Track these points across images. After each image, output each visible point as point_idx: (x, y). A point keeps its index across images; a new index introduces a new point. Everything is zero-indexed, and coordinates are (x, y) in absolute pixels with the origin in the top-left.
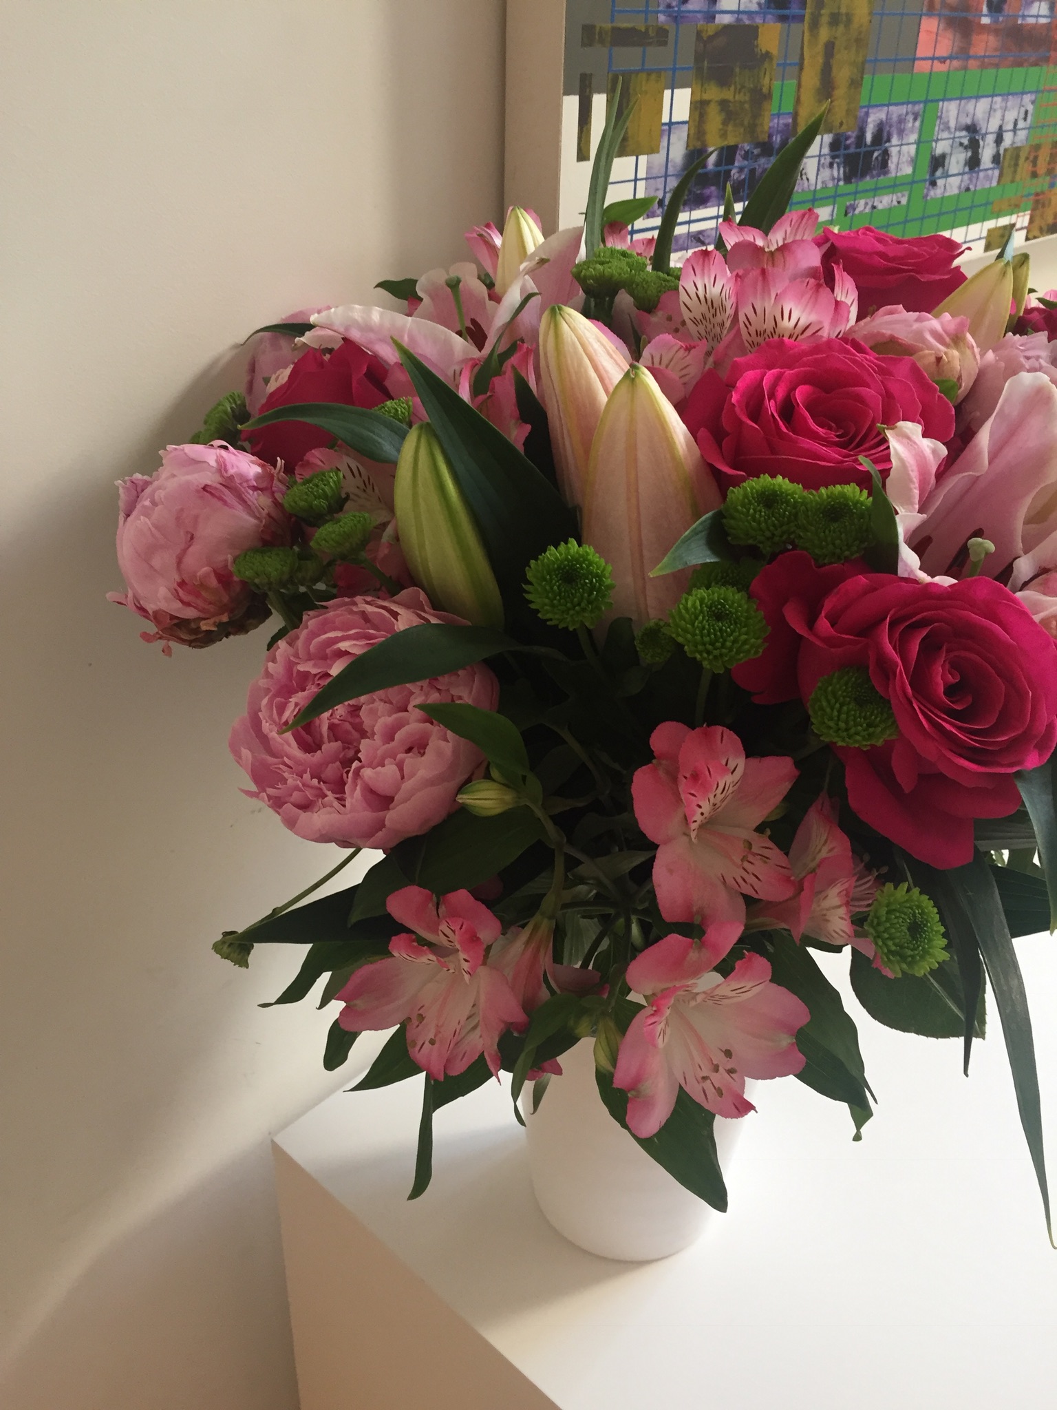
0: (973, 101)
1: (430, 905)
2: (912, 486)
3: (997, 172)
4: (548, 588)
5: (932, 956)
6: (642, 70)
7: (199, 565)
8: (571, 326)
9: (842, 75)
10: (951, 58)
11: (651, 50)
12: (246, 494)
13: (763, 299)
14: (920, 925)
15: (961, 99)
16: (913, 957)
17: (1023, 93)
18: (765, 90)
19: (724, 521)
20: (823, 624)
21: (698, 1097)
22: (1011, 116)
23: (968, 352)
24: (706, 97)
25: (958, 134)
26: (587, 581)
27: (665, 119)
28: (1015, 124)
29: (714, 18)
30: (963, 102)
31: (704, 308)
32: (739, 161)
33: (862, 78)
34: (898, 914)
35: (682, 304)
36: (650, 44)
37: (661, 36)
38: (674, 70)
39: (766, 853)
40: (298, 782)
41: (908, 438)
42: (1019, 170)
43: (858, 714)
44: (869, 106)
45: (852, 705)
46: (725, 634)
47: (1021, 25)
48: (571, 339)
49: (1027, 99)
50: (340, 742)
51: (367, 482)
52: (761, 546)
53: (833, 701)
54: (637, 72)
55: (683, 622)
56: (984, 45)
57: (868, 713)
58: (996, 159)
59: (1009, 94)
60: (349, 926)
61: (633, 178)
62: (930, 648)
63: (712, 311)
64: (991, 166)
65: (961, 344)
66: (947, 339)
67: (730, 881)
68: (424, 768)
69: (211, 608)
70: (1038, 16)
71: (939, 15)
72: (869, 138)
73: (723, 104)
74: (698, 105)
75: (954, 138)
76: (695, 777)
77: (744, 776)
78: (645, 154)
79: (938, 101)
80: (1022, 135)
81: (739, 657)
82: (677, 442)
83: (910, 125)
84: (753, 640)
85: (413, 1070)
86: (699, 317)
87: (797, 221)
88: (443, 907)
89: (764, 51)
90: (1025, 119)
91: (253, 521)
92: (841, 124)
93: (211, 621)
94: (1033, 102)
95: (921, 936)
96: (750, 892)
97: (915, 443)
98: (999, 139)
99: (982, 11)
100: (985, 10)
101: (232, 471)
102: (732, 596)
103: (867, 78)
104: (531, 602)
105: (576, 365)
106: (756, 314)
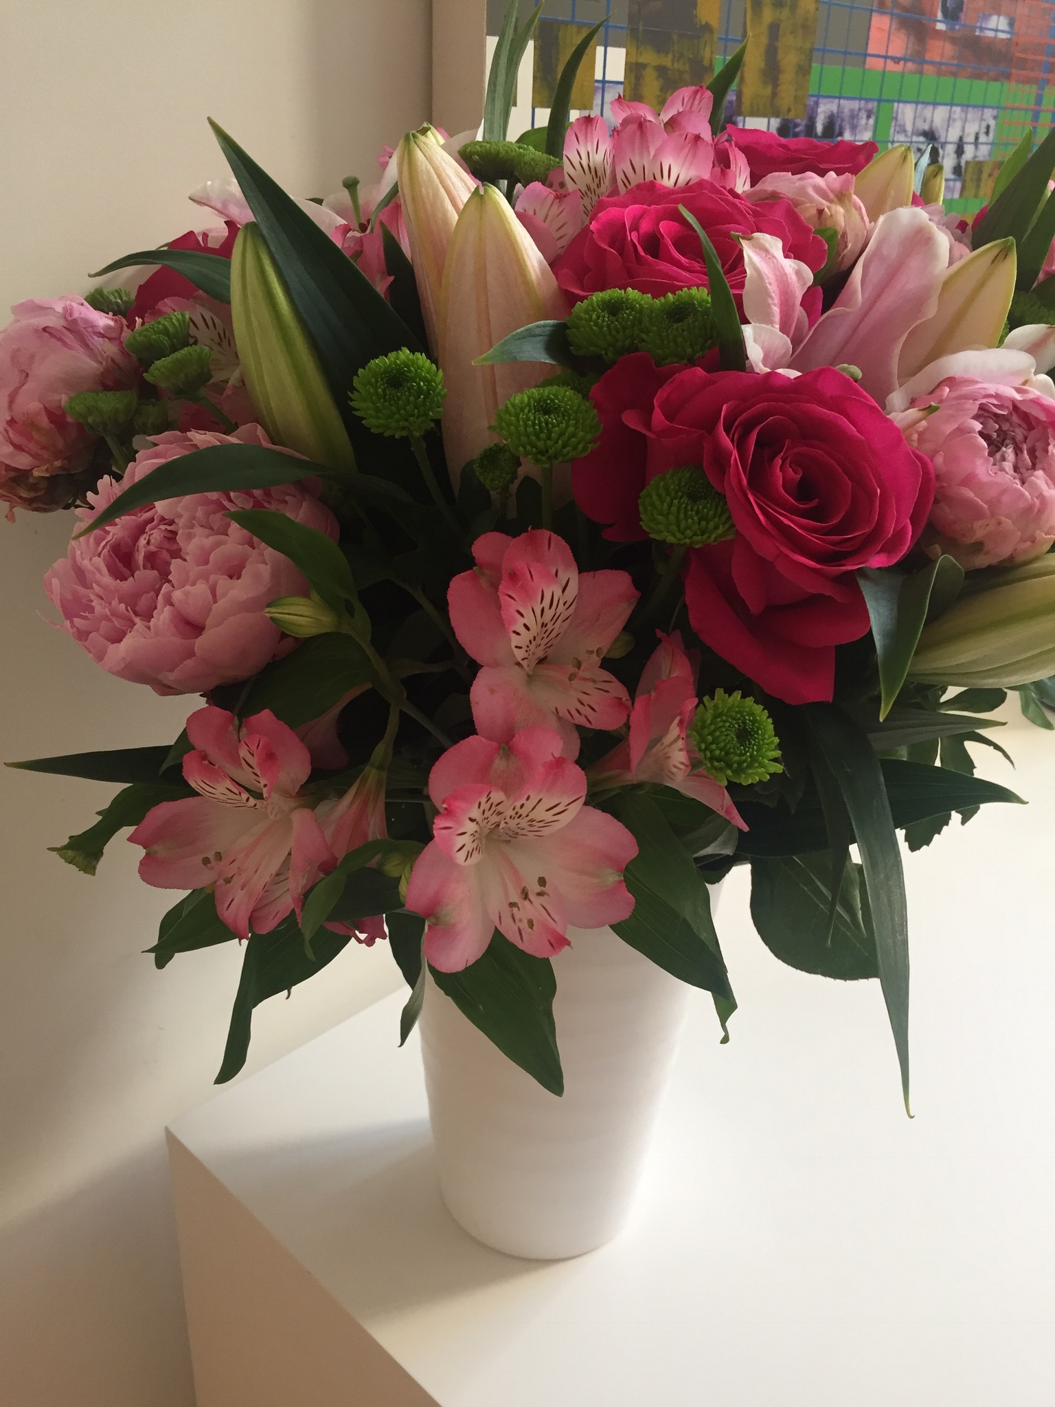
0: (930, 108)
1: (231, 728)
2: (770, 301)
3: (958, 185)
4: (372, 390)
5: (762, 765)
6: (573, 22)
7: (30, 403)
8: (426, 154)
9: (789, 60)
10: (905, 60)
12: (91, 339)
13: (641, 153)
14: (750, 732)
15: (917, 103)
16: (740, 763)
17: (984, 107)
18: (706, 63)
19: (568, 331)
20: (658, 417)
21: (513, 937)
22: (972, 129)
23: (855, 212)
24: (641, 60)
25: (915, 139)
26: (414, 384)
27: (598, 76)
28: (977, 138)
30: (920, 106)
31: (588, 178)
33: (810, 66)
34: (725, 718)
35: (566, 174)
38: (607, 27)
39: (606, 686)
40: (107, 610)
41: (767, 251)
42: (982, 185)
43: (689, 508)
44: (818, 96)
45: (685, 499)
46: (550, 426)
47: (978, 36)
48: (427, 169)
49: (989, 113)
50: (155, 572)
52: (603, 353)
53: (664, 494)
54: (565, 23)
55: (508, 416)
56: (940, 51)
57: (701, 507)
58: (957, 170)
59: (968, 106)
60: (160, 773)
63: (597, 181)
64: (952, 177)
65: (847, 202)
66: (832, 196)
67: (563, 712)
68: (238, 591)
69: (45, 454)
70: (996, 30)
71: (892, 15)
72: (819, 128)
73: (662, 71)
74: (634, 67)
75: (911, 142)
76: (514, 577)
77: (579, 596)
78: (578, 109)
79: (894, 101)
80: (984, 150)
81: (565, 451)
82: (529, 264)
83: (863, 121)
84: (581, 434)
86: (584, 189)
87: (689, 99)
88: (245, 729)
89: (703, 23)
90: (987, 133)
91: (95, 365)
92: (789, 110)
93: (44, 468)
94: (995, 118)
95: (750, 743)
96: (581, 720)
97: (773, 258)
98: (960, 151)
99: (936, 16)
100: (940, 16)
101: (76, 315)
102: (566, 395)
103: (815, 66)
104: (352, 400)
105: (431, 195)
106: (635, 172)
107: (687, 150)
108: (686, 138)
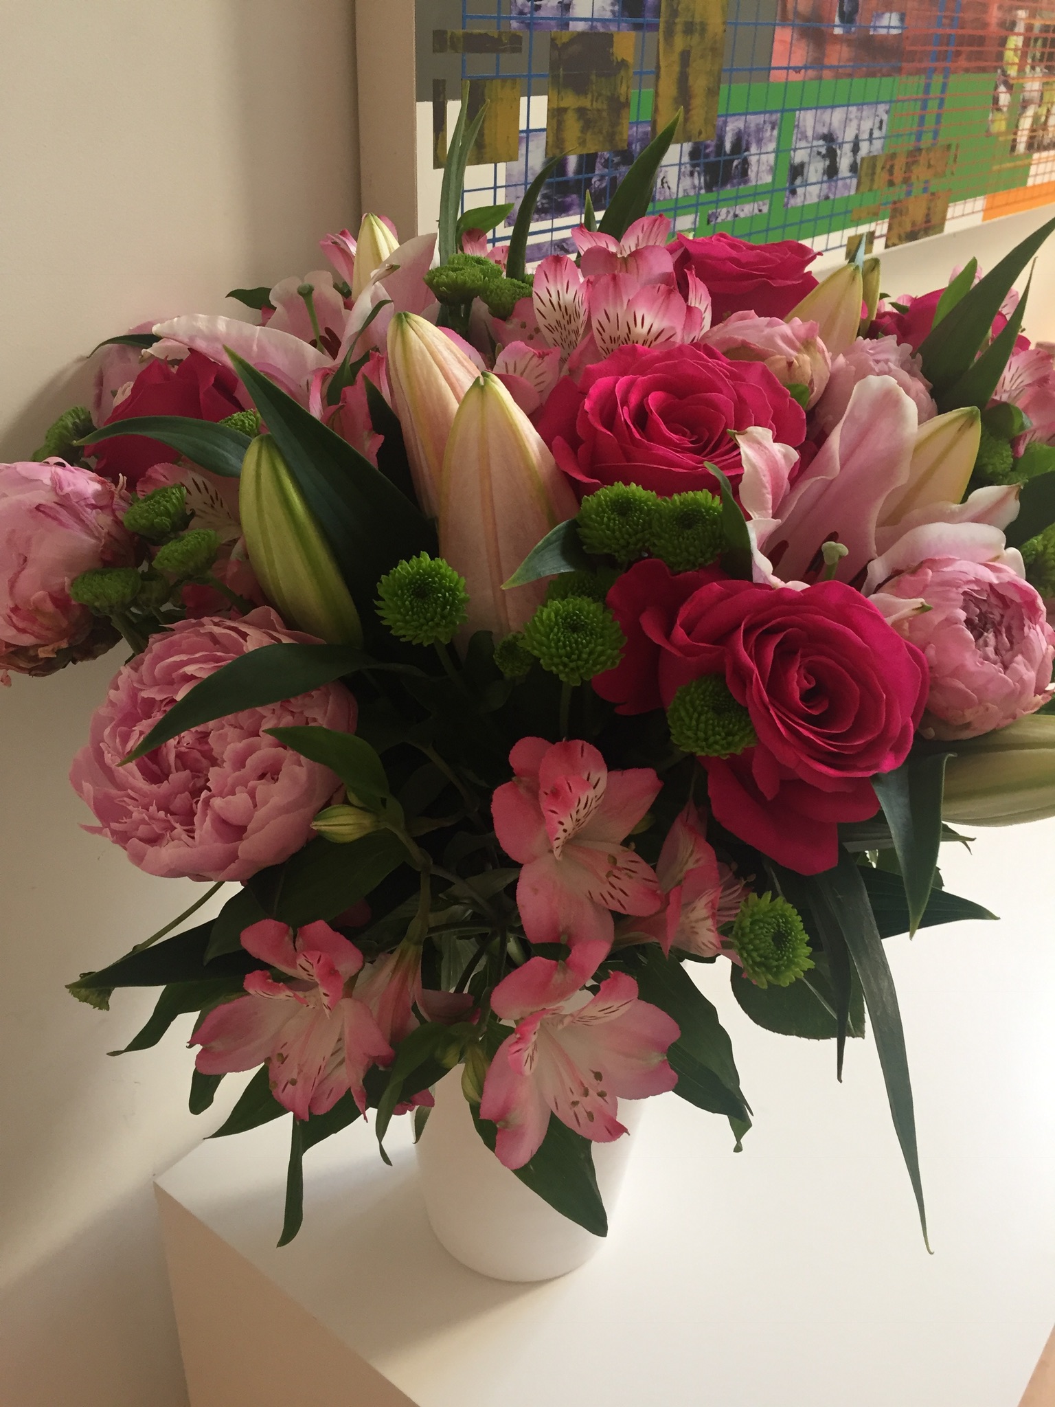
0: (829, 111)
1: (287, 938)
2: (765, 491)
3: (855, 181)
4: (399, 603)
5: (797, 965)
6: (497, 77)
7: (32, 589)
8: (419, 333)
9: (699, 84)
10: (806, 68)
11: (504, 57)
12: (83, 513)
13: (615, 304)
14: (784, 934)
15: (816, 108)
16: (778, 967)
17: (878, 103)
18: (622, 99)
19: (579, 529)
20: (679, 633)
21: (570, 1122)
22: (867, 125)
23: (819, 356)
24: (563, 105)
25: (815, 143)
26: (440, 595)
27: (523, 126)
28: (871, 134)
29: (568, 25)
30: (819, 112)
31: (558, 315)
32: (599, 170)
33: (719, 88)
34: (762, 925)
35: (536, 311)
36: (504, 51)
37: (515, 43)
38: (530, 77)
39: (633, 866)
40: (144, 815)
41: (759, 443)
42: (876, 177)
43: (716, 723)
44: (727, 115)
45: (710, 715)
46: (580, 646)
47: (872, 35)
48: (420, 347)
49: (882, 108)
50: (188, 772)
51: (214, 497)
52: (616, 554)
53: (691, 710)
54: (492, 79)
55: (538, 635)
56: (838, 55)
57: (727, 722)
58: (854, 168)
59: (863, 104)
60: (205, 964)
61: (492, 185)
62: (785, 653)
63: (567, 318)
64: (849, 174)
65: (812, 349)
66: (798, 344)
67: (597, 897)
68: (277, 795)
69: (49, 634)
70: (889, 27)
71: (793, 26)
72: (728, 146)
73: (581, 112)
74: (556, 113)
75: (812, 147)
76: (556, 794)
77: (606, 792)
79: (794, 110)
80: (878, 144)
81: (595, 669)
82: (530, 450)
83: (768, 134)
84: (609, 651)
85: (276, 1111)
86: (554, 324)
87: (649, 227)
88: (301, 940)
89: (619, 59)
90: (880, 128)
91: (93, 541)
92: (700, 133)
93: (50, 648)
94: (887, 112)
95: (785, 945)
96: (615, 906)
97: (765, 448)
98: (856, 149)
99: (834, 22)
100: (837, 20)
101: (67, 489)
102: (587, 607)
103: (724, 88)
104: (383, 618)
105: (425, 373)
106: (609, 321)
107: (660, 300)
108: (659, 289)
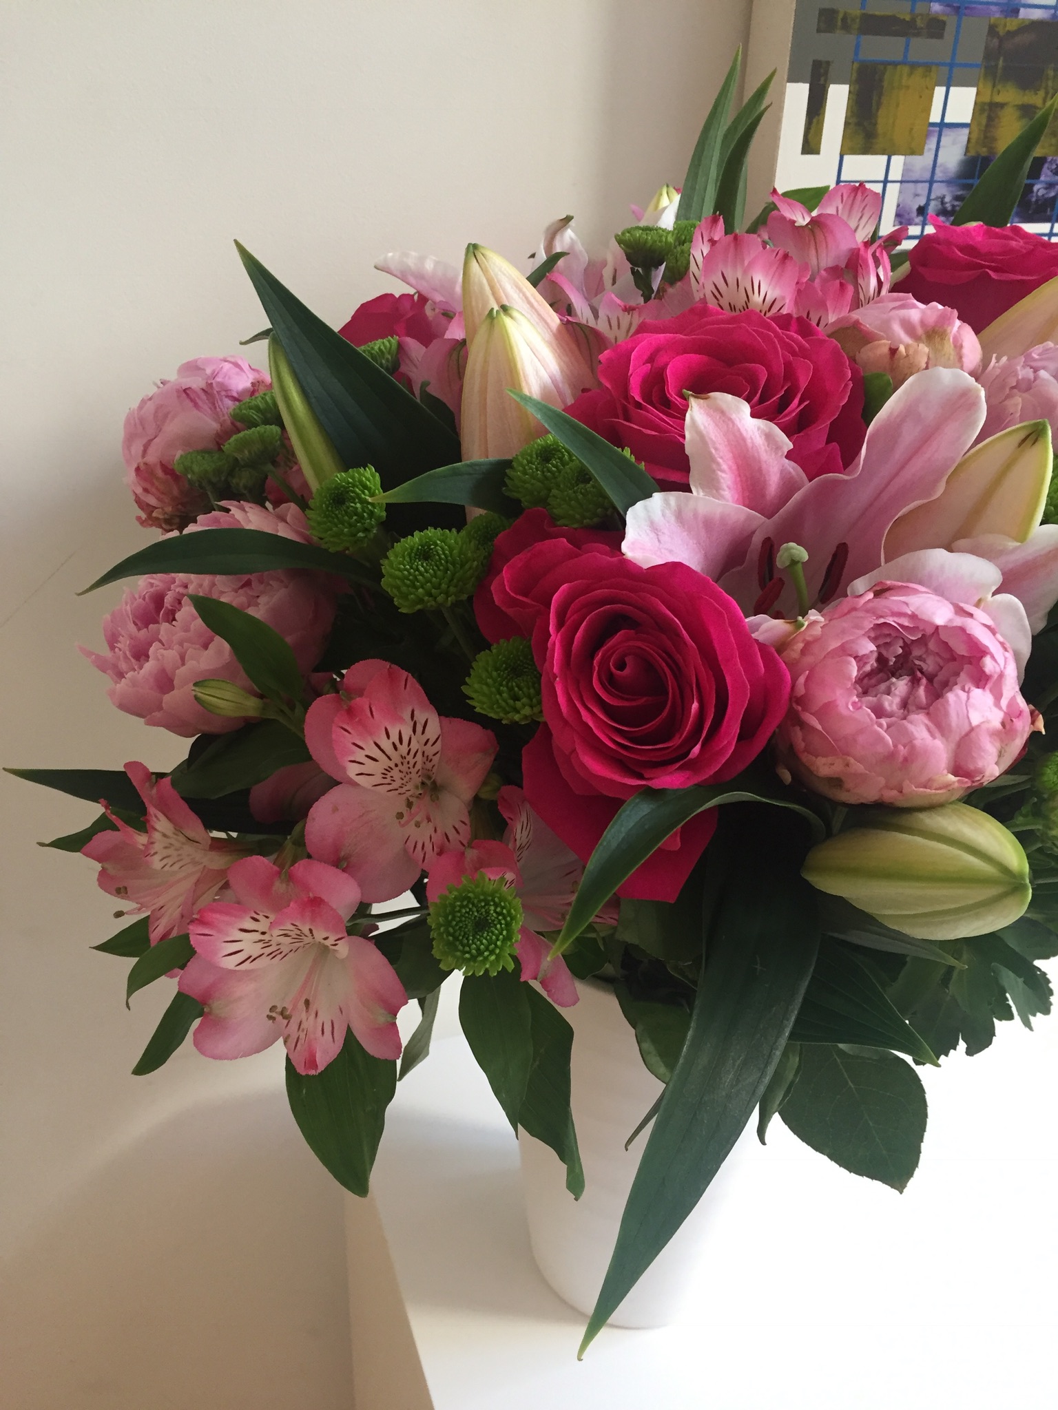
6: (904, 63)
7: (155, 455)
8: (483, 266)
12: (219, 401)
13: (735, 267)
26: (352, 504)
27: (935, 117)
29: (1017, 11)
32: (1046, 176)
36: (918, 35)
37: (936, 28)
38: (951, 66)
41: (724, 413)
54: (895, 64)
57: (515, 684)
61: (882, 178)
66: (920, 331)
73: (1026, 109)
74: (986, 107)
76: (350, 712)
77: (440, 738)
78: (903, 155)
91: (215, 426)
93: (160, 510)
106: (727, 284)
107: (774, 268)
108: (777, 254)
